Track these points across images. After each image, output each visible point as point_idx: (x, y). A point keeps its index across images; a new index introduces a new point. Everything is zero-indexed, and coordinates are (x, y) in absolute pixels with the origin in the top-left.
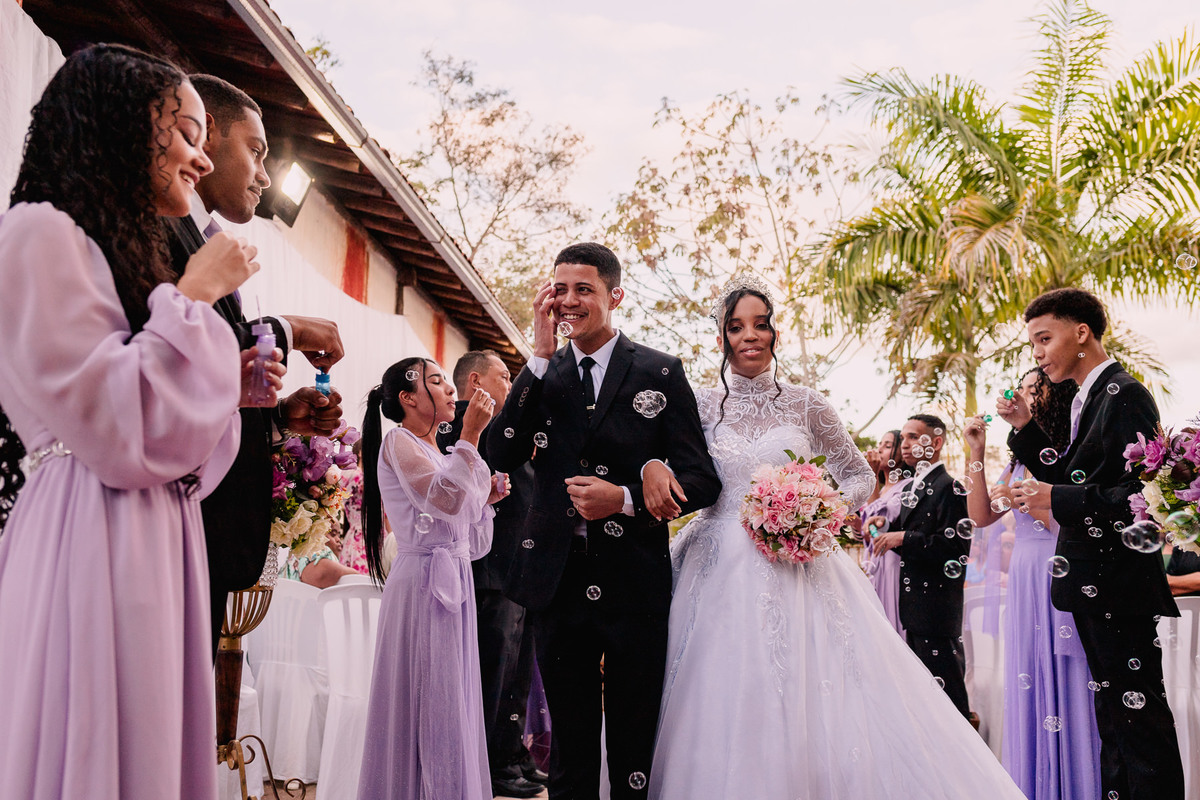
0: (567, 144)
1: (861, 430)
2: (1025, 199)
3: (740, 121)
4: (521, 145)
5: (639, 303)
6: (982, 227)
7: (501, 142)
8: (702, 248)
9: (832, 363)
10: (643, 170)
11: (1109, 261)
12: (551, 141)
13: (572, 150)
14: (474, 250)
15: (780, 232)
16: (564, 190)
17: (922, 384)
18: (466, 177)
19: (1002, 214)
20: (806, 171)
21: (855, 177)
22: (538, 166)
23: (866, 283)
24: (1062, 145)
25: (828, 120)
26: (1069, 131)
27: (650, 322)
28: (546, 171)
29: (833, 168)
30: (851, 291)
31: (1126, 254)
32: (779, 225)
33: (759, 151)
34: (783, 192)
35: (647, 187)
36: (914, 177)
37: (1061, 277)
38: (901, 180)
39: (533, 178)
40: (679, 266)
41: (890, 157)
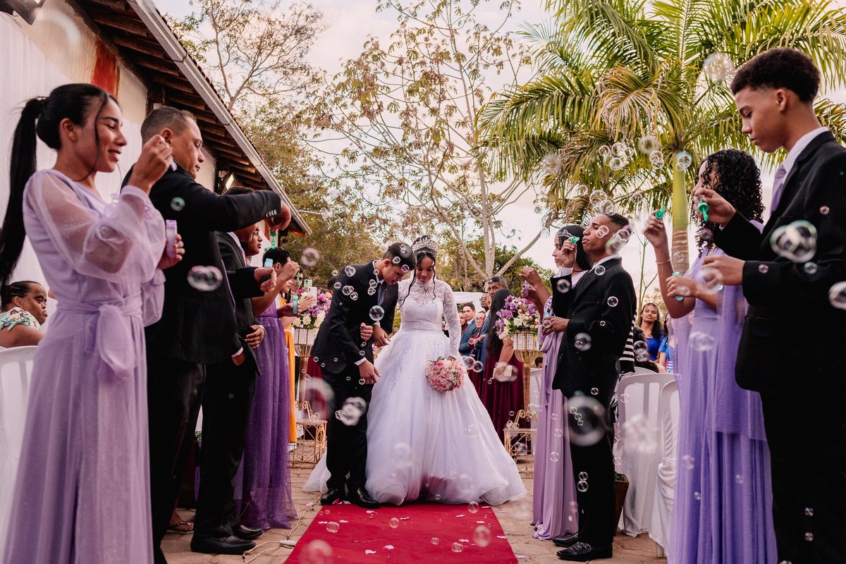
0: (309, 20)
1: (523, 252)
2: (661, 70)
3: (443, 9)
4: (273, 19)
5: (360, 148)
6: (627, 91)
7: (257, 15)
8: (411, 108)
9: (504, 200)
10: (368, 45)
11: (718, 125)
12: (296, 17)
13: (313, 26)
14: (233, 99)
15: (470, 97)
16: (306, 56)
17: (571, 217)
18: (227, 39)
19: (642, 83)
20: (491, 51)
21: (527, 61)
22: (286, 37)
23: (533, 138)
24: (688, 35)
25: (510, 15)
26: (694, 24)
27: (369, 163)
28: (292, 42)
29: (511, 52)
30: (521, 143)
31: (731, 121)
32: (469, 92)
33: (456, 33)
34: (474, 67)
35: (370, 59)
36: (573, 60)
37: (681, 137)
38: (563, 63)
39: (281, 45)
40: (392, 119)
41: (555, 45)
